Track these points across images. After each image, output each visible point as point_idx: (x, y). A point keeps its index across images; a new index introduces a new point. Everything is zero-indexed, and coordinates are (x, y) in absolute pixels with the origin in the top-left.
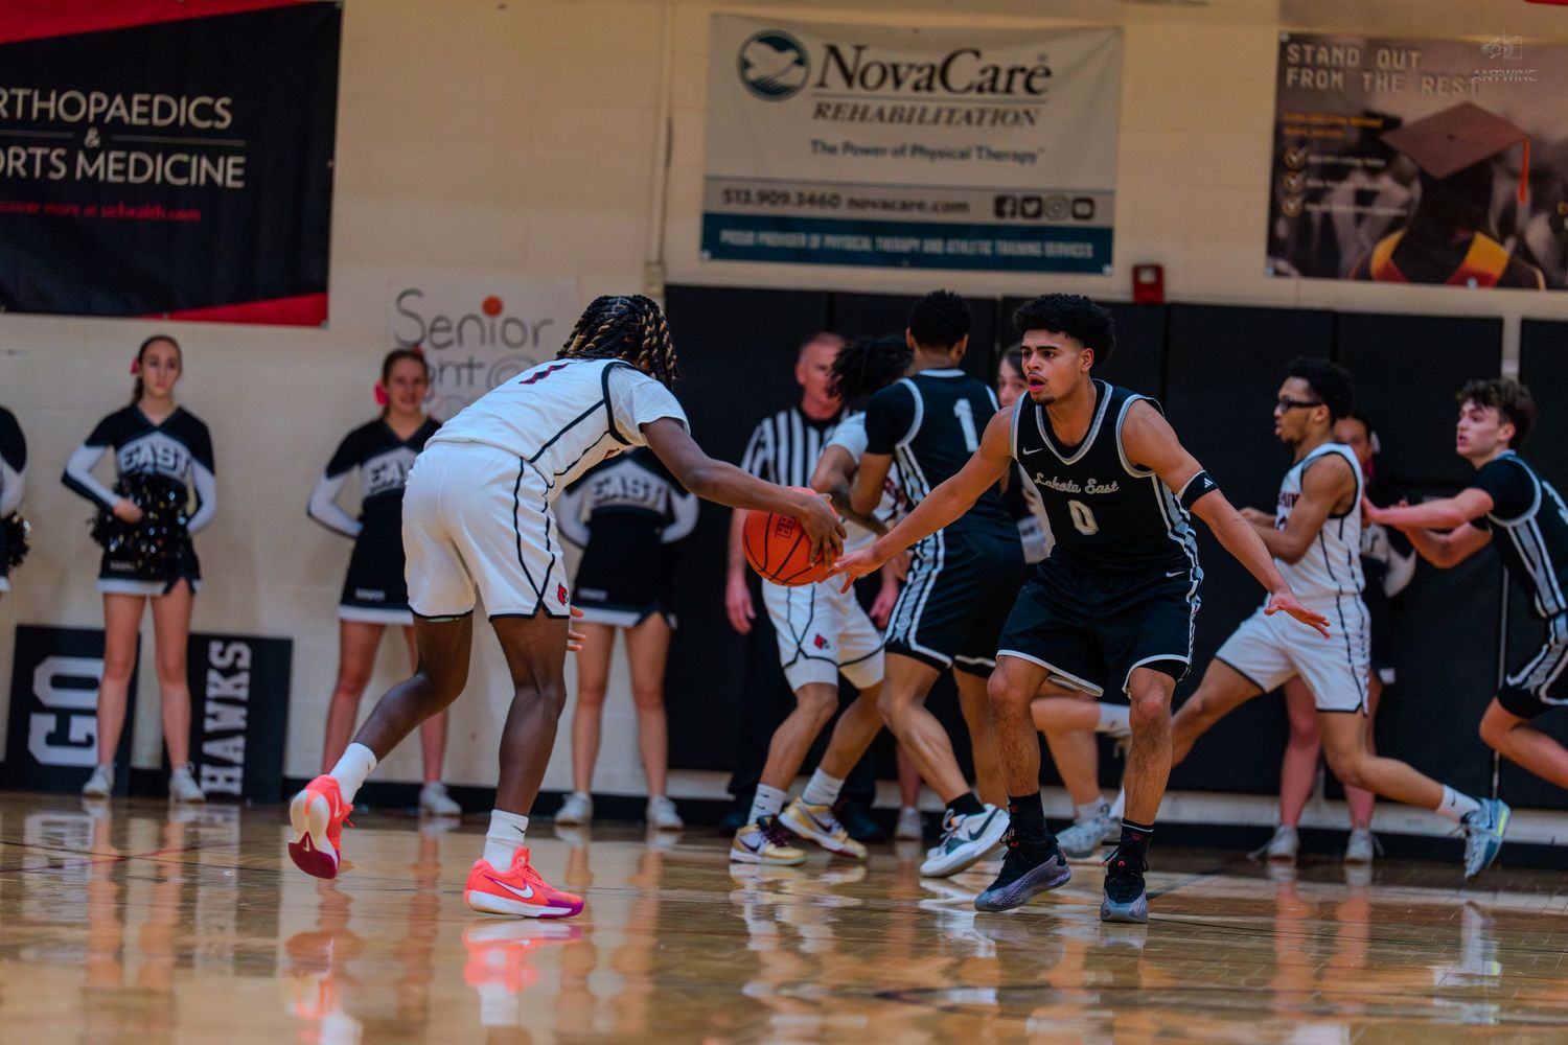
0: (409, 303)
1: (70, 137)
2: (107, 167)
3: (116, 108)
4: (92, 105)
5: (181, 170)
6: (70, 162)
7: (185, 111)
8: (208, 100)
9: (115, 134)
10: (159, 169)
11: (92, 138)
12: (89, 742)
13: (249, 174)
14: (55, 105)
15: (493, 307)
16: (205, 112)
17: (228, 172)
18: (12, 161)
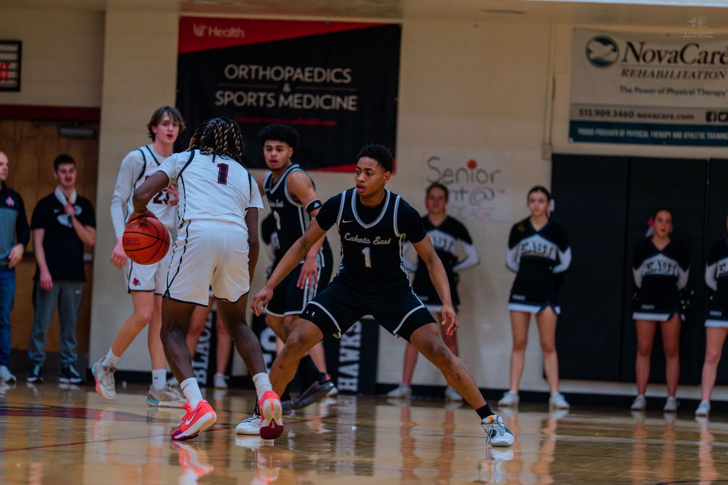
0: (434, 163)
1: (276, 87)
2: (293, 101)
3: (298, 74)
4: (286, 73)
5: (327, 102)
6: (276, 99)
7: (329, 75)
8: (339, 70)
9: (297, 86)
10: (318, 102)
11: (287, 88)
13: (359, 104)
14: (270, 73)
15: (472, 165)
16: (339, 75)
17: (349, 103)
18: (250, 99)
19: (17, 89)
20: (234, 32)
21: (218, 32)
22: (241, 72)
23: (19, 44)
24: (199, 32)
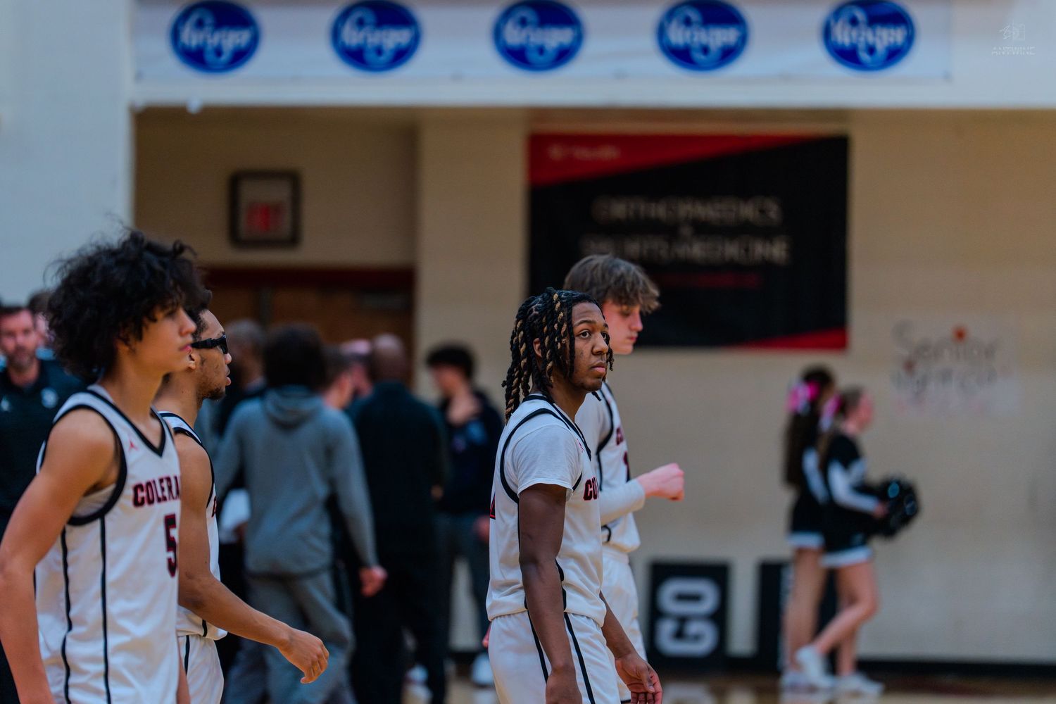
2: (697, 250)
7: (748, 211)
9: (702, 229)
10: (732, 250)
11: (686, 231)
13: (793, 251)
14: (659, 211)
15: (960, 335)
17: (777, 251)
19: (293, 240)
23: (293, 179)
24: (556, 152)
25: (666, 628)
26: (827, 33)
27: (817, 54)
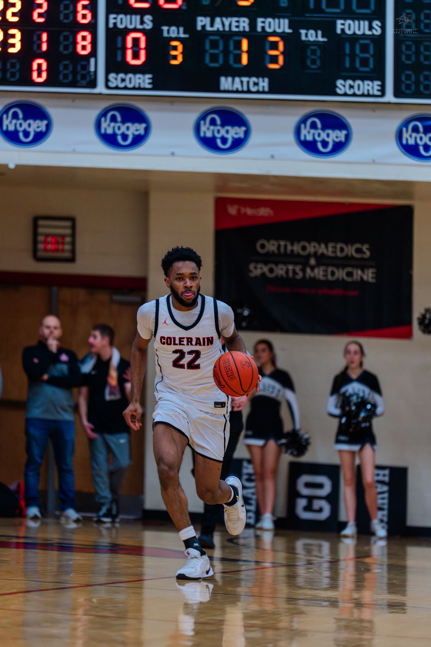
1: (303, 261)
2: (319, 273)
3: (322, 249)
4: (312, 248)
5: (350, 274)
6: (304, 271)
7: (350, 250)
8: (358, 246)
9: (322, 260)
10: (341, 274)
11: (313, 261)
12: (320, 510)
13: (378, 276)
14: (297, 248)
16: (359, 251)
17: (369, 276)
18: (280, 271)
19: (72, 260)
20: (264, 212)
21: (249, 211)
22: (271, 246)
23: (73, 220)
24: (232, 210)
25: (302, 503)
26: (399, 136)
27: (394, 148)
